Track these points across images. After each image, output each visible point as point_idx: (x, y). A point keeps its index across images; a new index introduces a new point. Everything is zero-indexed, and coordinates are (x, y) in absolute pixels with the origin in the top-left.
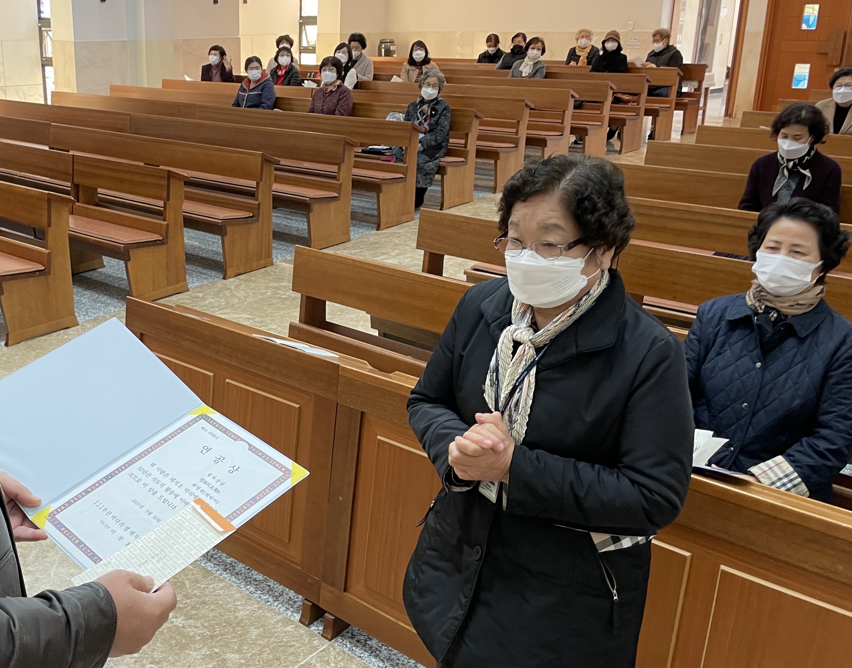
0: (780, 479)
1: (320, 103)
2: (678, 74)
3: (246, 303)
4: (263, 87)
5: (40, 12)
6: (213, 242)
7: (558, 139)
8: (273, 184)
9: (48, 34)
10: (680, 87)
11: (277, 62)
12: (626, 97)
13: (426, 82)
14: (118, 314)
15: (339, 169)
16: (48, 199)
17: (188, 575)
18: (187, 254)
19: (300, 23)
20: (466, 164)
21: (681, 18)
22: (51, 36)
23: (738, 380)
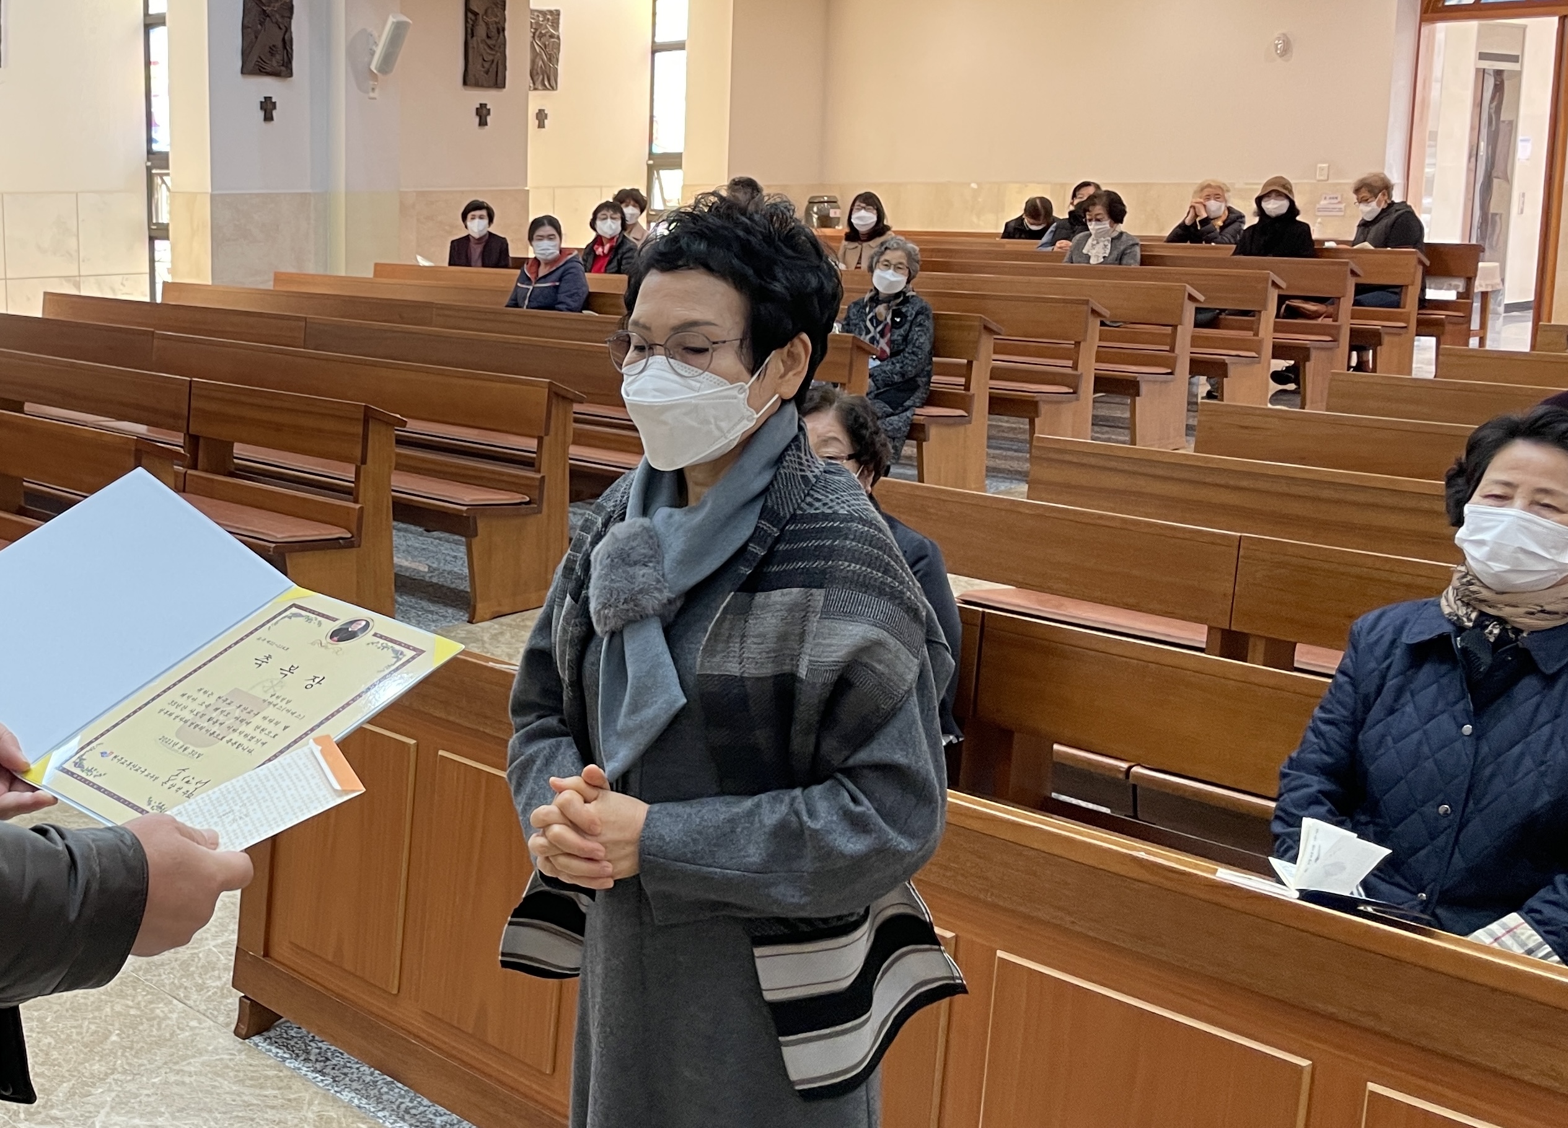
2: (1421, 262)
4: (564, 272)
5: (150, 140)
6: (455, 557)
7: (1165, 382)
8: (569, 443)
9: (163, 182)
10: (1424, 290)
11: (595, 229)
12: (1311, 307)
13: (882, 259)
16: (137, 450)
18: (396, 575)
19: (649, 166)
20: (970, 422)
21: (1428, 161)
22: (169, 184)
23: (1431, 760)
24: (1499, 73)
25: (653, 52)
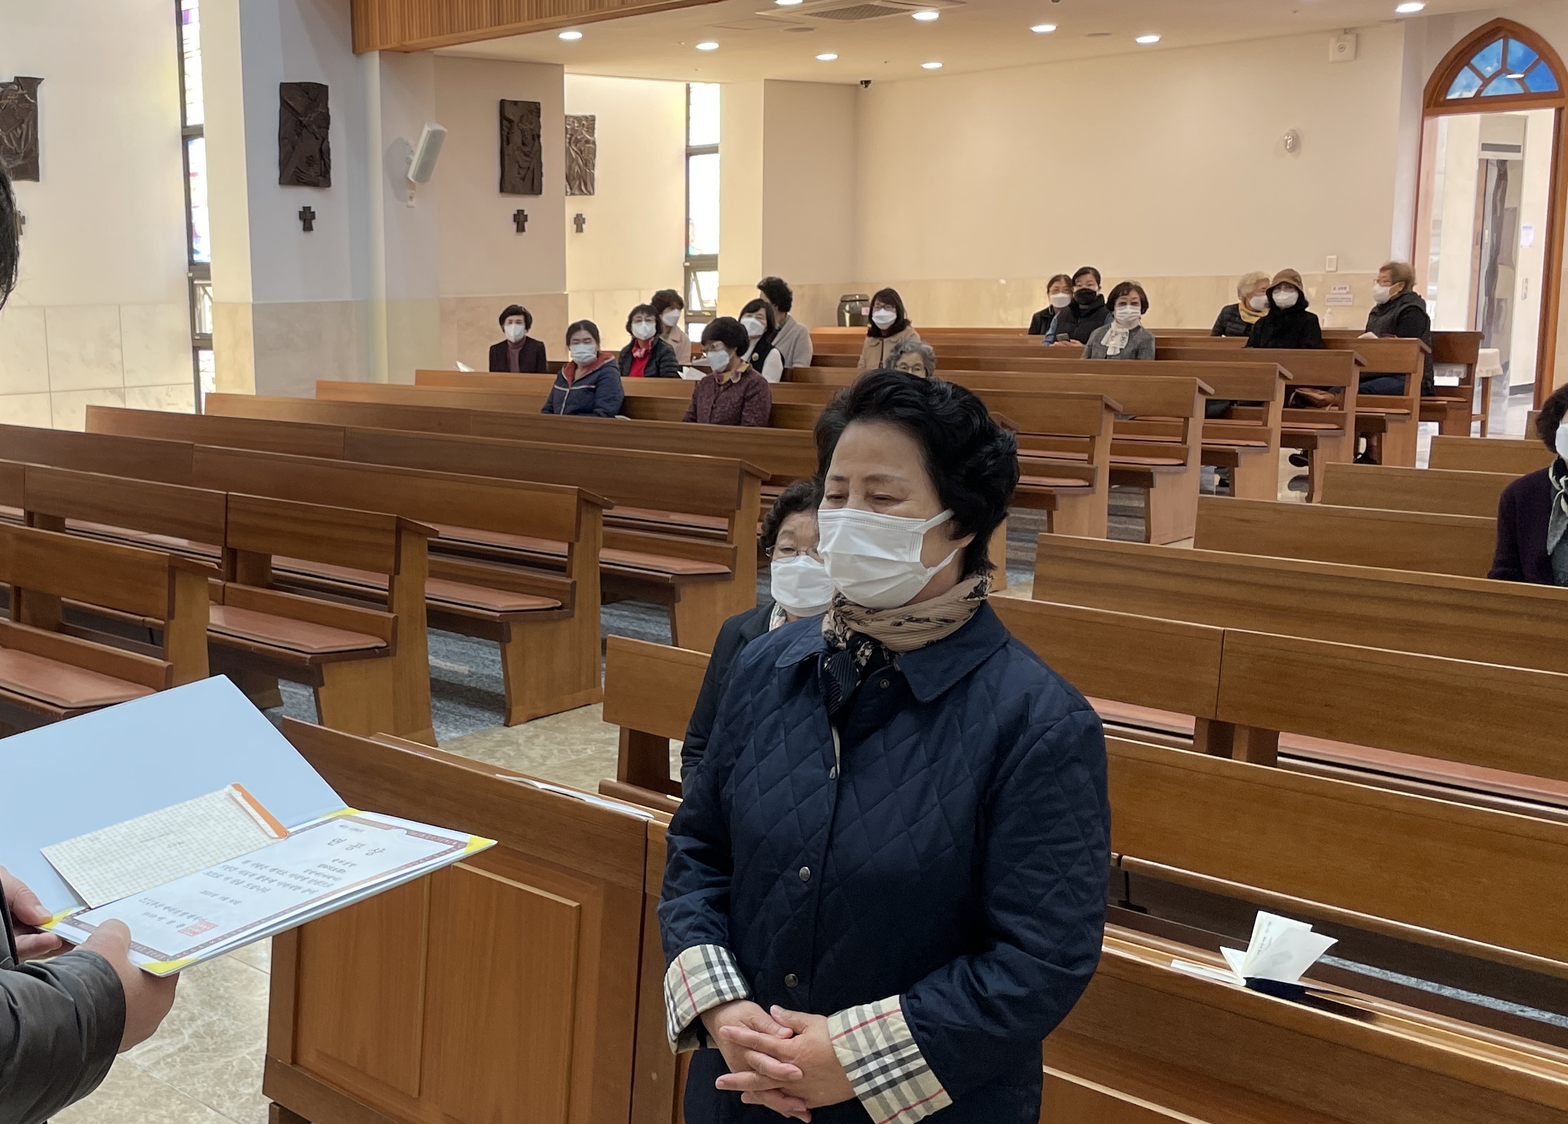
1: (708, 404)
3: (544, 768)
4: (599, 376)
5: (191, 251)
6: (493, 661)
7: (1177, 473)
8: (600, 548)
9: (206, 292)
10: (1429, 377)
11: (631, 332)
13: (899, 362)
15: (732, 523)
16: (171, 567)
18: (433, 681)
19: (686, 267)
21: (1432, 250)
22: (211, 294)
24: (1502, 164)
25: (688, 155)
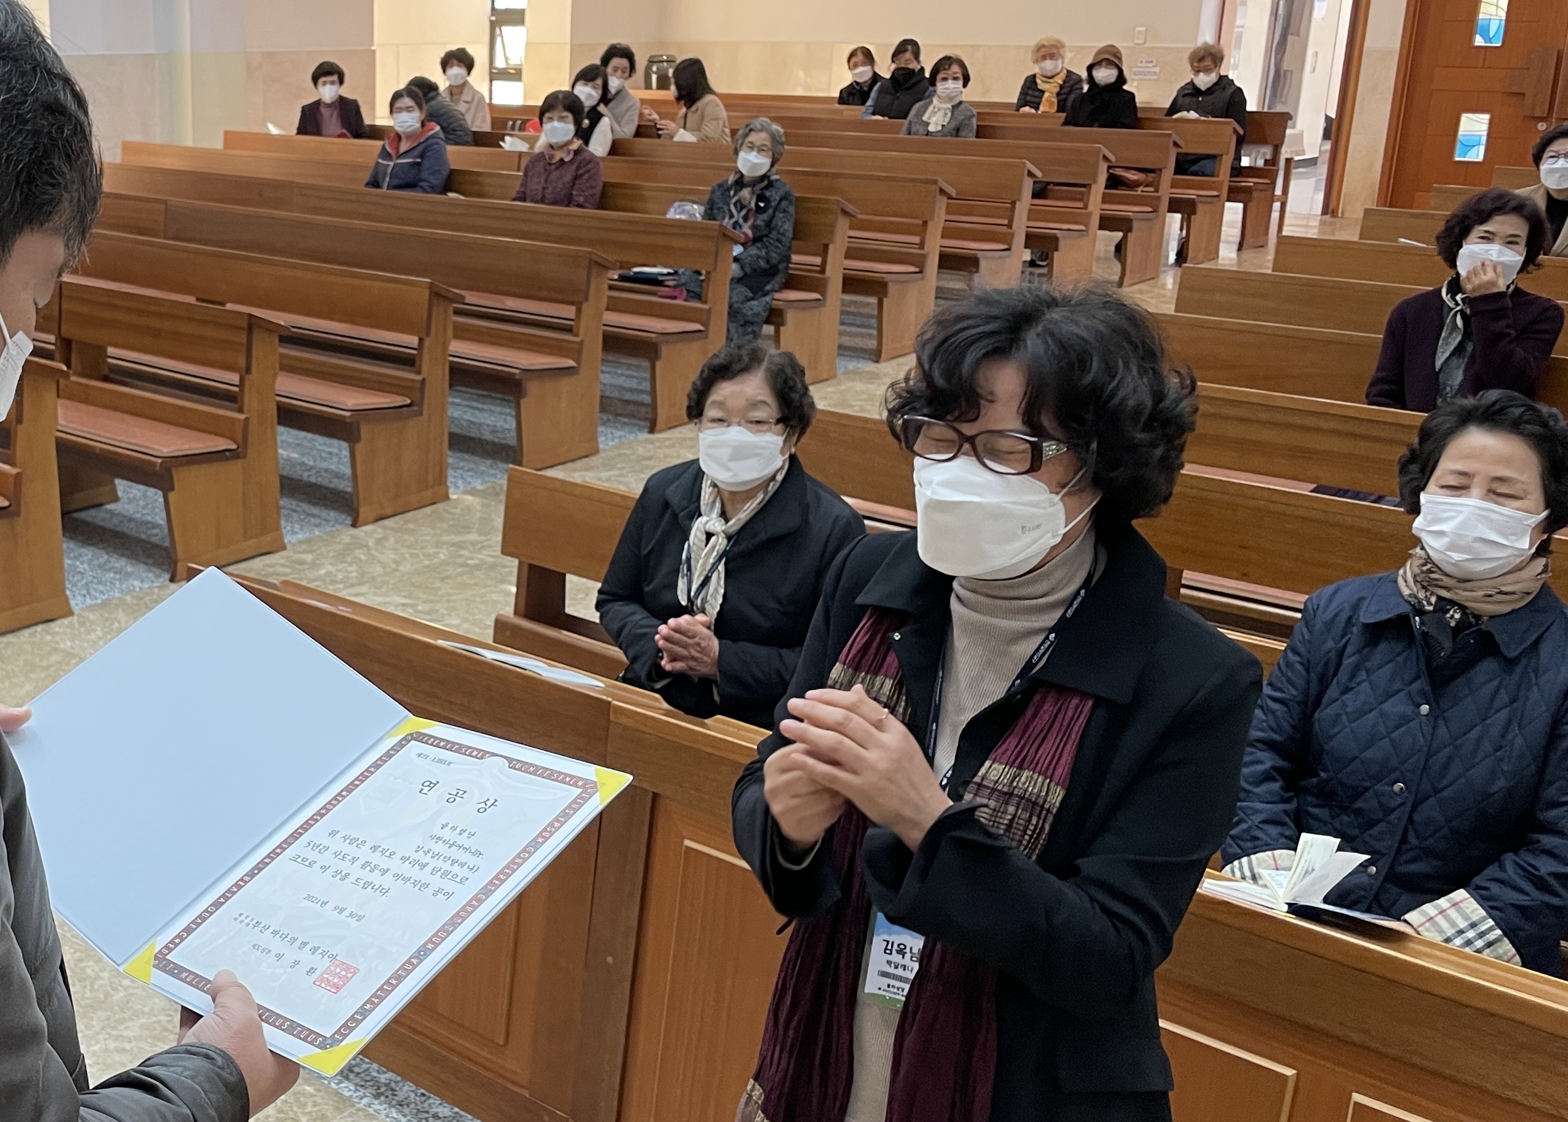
0: (1461, 932)
1: (539, 183)
2: (1235, 131)
3: (398, 574)
4: (425, 149)
6: (330, 453)
7: (1001, 258)
8: (449, 341)
10: (1238, 158)
12: (1132, 176)
13: (746, 142)
14: (148, 594)
15: (579, 312)
17: (305, 1105)
18: (282, 477)
19: (492, 22)
20: (824, 305)
23: (1386, 740)
